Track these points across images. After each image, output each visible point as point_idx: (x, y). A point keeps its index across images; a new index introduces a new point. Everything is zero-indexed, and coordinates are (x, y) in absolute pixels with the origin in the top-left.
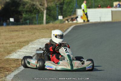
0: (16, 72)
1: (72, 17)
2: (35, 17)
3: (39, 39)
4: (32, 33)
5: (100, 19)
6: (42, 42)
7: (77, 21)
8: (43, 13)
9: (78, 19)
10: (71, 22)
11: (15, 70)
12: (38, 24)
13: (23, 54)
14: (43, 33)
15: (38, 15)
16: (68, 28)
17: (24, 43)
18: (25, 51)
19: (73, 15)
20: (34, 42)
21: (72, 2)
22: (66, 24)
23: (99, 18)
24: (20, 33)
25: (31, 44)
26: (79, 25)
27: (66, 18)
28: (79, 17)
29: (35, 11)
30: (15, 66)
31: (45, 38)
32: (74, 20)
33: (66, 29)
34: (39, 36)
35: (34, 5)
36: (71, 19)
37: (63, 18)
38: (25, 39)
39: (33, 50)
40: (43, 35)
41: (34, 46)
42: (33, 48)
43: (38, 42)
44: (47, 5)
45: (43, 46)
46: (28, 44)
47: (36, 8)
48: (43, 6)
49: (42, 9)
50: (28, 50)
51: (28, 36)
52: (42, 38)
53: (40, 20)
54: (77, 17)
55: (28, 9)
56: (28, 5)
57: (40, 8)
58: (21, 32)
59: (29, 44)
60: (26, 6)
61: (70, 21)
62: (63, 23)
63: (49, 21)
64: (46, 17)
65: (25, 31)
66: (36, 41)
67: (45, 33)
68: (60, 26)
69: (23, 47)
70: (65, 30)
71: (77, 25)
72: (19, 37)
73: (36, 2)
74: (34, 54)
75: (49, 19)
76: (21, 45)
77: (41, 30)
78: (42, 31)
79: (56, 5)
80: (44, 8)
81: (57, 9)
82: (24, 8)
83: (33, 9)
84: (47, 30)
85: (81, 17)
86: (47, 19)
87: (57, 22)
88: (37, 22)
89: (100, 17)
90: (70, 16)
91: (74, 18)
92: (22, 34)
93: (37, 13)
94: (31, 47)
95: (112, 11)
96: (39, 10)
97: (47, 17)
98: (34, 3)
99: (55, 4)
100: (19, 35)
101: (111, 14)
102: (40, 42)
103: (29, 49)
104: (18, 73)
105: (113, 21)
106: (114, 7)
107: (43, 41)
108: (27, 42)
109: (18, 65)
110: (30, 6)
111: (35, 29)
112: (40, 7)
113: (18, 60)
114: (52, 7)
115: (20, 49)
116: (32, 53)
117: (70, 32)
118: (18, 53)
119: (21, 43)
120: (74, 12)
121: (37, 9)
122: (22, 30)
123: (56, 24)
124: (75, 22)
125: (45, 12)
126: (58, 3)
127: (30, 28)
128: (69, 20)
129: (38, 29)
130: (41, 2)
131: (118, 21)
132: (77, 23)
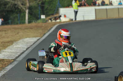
0: (3, 73)
1: (55, 16)
2: (17, 17)
3: (23, 39)
4: (16, 33)
5: (84, 18)
6: (26, 42)
7: (60, 19)
8: (25, 12)
10: (54, 21)
11: (1, 70)
12: (20, 23)
13: (8, 54)
14: (27, 32)
15: (20, 15)
16: (52, 27)
17: (8, 43)
18: (10, 51)
19: (56, 14)
20: (18, 41)
21: (54, 1)
22: (49, 23)
23: (82, 17)
24: (3, 34)
25: (16, 44)
26: (63, 23)
27: (50, 17)
28: (63, 16)
29: (16, 10)
30: (1, 66)
31: (29, 37)
32: (57, 19)
33: (50, 28)
34: (23, 36)
35: (16, 5)
36: (54, 18)
37: (46, 17)
38: (9, 39)
39: (18, 50)
40: (27, 35)
41: (19, 45)
42: (18, 48)
43: (22, 42)
44: (29, 4)
45: (28, 46)
46: (12, 45)
47: (17, 7)
48: (25, 5)
49: (24, 9)
50: (12, 50)
51: (12, 36)
52: (26, 37)
53: (22, 20)
54: (61, 16)
55: (9, 9)
56: (10, 5)
57: (22, 8)
58: (4, 32)
59: (14, 44)
60: (8, 6)
61: (53, 20)
62: (46, 22)
63: (31, 21)
64: (28, 16)
65: (8, 31)
66: (20, 41)
67: (29, 33)
68: (43, 25)
69: (8, 47)
70: (48, 29)
71: (61, 24)
72: (2, 37)
73: (18, 1)
74: (19, 54)
75: (31, 19)
76: (5, 45)
77: (24, 29)
78: (26, 31)
79: (38, 4)
80: (25, 8)
81: (39, 8)
82: (6, 8)
83: (14, 9)
84: (31, 30)
85: (65, 16)
86: (29, 19)
87: (39, 21)
88: (19, 22)
89: (83, 16)
90: (53, 15)
91: (57, 17)
92: (6, 34)
93: (19, 12)
94: (16, 47)
95: (96, 10)
96: (21, 10)
97: (30, 17)
98: (16, 3)
99: (36, 3)
100: (2, 35)
101: (94, 12)
102: (24, 42)
103: (14, 49)
104: (4, 73)
105: (97, 19)
106: (97, 6)
107: (27, 40)
108: (11, 42)
109: (4, 65)
110: (12, 6)
111: (19, 28)
112: (22, 6)
113: (3, 60)
114: (34, 6)
115: (5, 49)
116: (17, 52)
117: (54, 31)
118: (3, 53)
119: (5, 43)
120: (57, 12)
121: (19, 9)
122: (5, 30)
123: (39, 23)
124: (58, 21)
125: (27, 11)
126: (40, 3)
127: (13, 28)
128: (52, 19)
129: (21, 29)
130: (23, 2)
131: (102, 19)
132: (60, 22)
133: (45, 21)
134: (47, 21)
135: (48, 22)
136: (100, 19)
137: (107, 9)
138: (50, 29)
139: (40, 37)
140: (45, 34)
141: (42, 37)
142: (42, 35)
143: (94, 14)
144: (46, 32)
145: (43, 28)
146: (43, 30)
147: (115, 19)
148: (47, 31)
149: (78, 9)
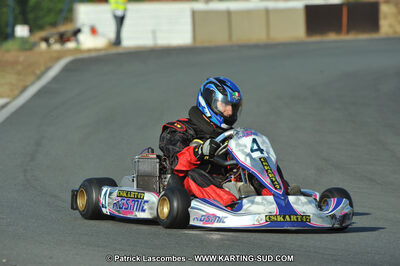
1: (62, 28)
5: (155, 38)
7: (77, 41)
9: (81, 37)
10: (57, 47)
16: (49, 65)
19: (64, 24)
22: (41, 53)
23: (150, 35)
26: (86, 55)
27: (43, 34)
28: (86, 31)
32: (68, 40)
33: (43, 68)
36: (57, 37)
37: (31, 31)
54: (78, 31)
61: (56, 42)
62: (30, 49)
68: (21, 59)
70: (38, 72)
71: (80, 56)
85: (94, 31)
87: (9, 45)
89: (154, 32)
90: (54, 24)
91: (69, 35)
95: (194, 13)
105: (198, 45)
117: (56, 79)
120: (68, 15)
123: (8, 51)
124: (71, 45)
128: (52, 40)
131: (213, 45)
132: (77, 50)
133: (27, 45)
134: (35, 44)
135: (36, 49)
136: (206, 44)
137: (229, 13)
138: (43, 73)
139: (8, 96)
140: (24, 89)
141: (15, 98)
142: (16, 92)
143: (188, 27)
144: (28, 83)
145: (20, 67)
146: (19, 73)
147: (256, 46)
148: (32, 78)
149: (125, 10)
